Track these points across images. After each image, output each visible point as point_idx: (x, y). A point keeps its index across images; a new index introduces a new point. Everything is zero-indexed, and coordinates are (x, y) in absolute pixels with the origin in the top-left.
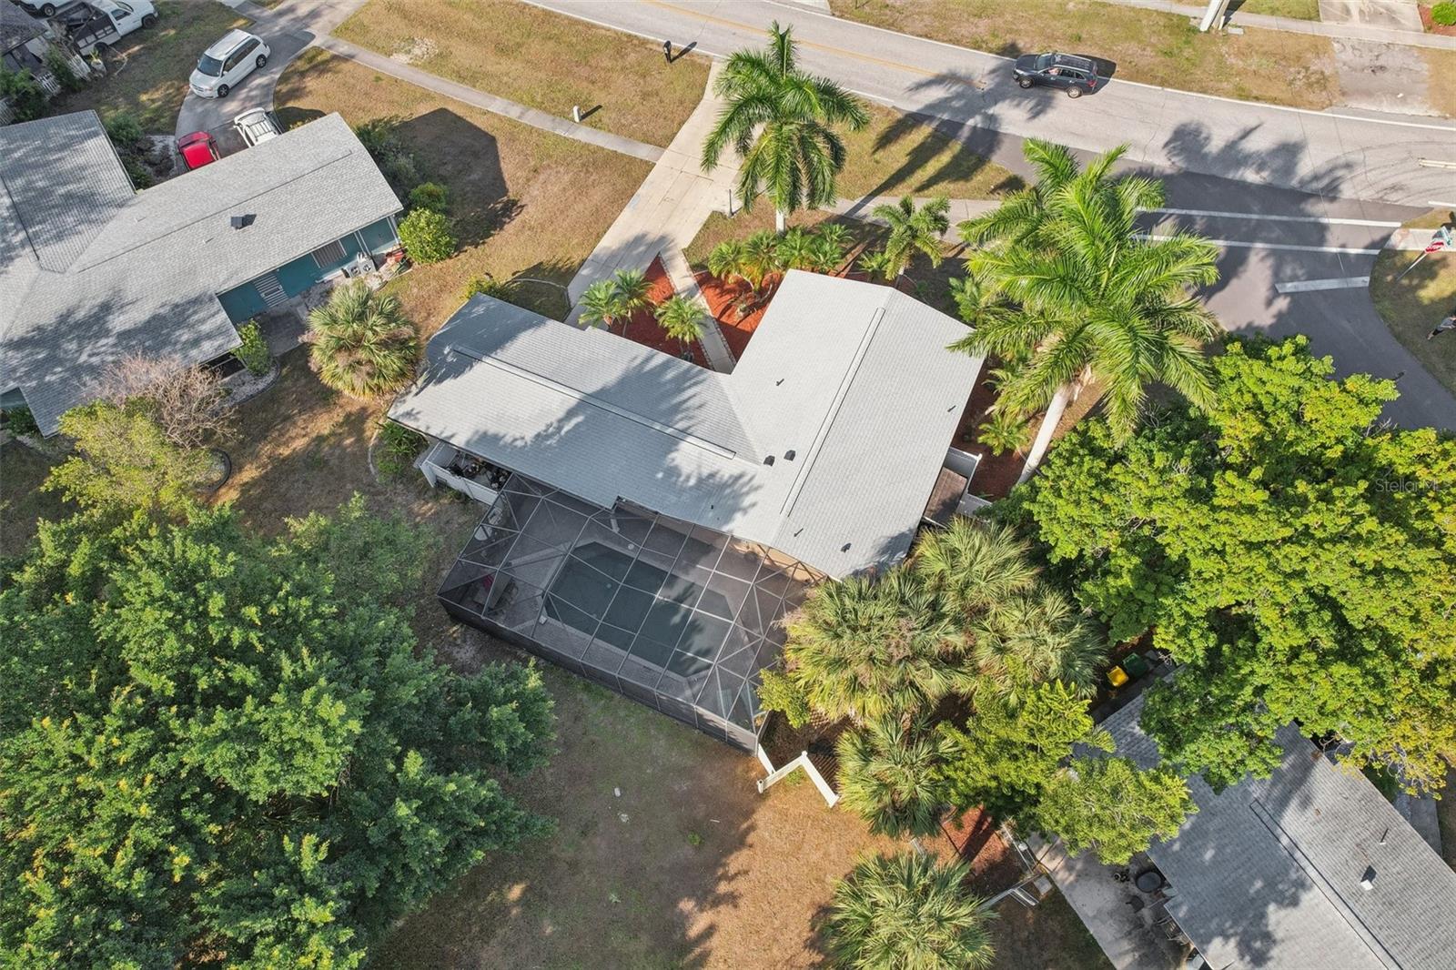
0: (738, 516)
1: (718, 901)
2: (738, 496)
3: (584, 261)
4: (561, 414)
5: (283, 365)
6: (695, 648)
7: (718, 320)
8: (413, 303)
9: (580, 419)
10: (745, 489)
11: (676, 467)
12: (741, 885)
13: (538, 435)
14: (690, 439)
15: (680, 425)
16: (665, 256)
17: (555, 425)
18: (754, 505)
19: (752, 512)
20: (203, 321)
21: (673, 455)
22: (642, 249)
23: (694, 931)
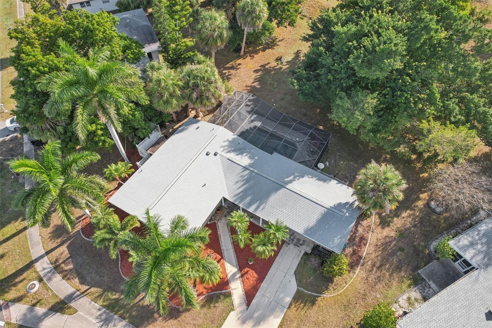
0: (230, 139)
1: (251, 86)
2: (229, 146)
3: (289, 307)
4: (294, 182)
5: (429, 254)
6: (250, 107)
7: (222, 258)
8: (377, 287)
9: (286, 179)
10: (226, 148)
11: (250, 159)
12: (245, 88)
13: (303, 177)
14: (244, 165)
15: (247, 172)
16: (244, 307)
17: (296, 179)
18: (225, 141)
19: (226, 139)
20: (475, 255)
21: (251, 162)
22: (256, 315)
23: (257, 83)
